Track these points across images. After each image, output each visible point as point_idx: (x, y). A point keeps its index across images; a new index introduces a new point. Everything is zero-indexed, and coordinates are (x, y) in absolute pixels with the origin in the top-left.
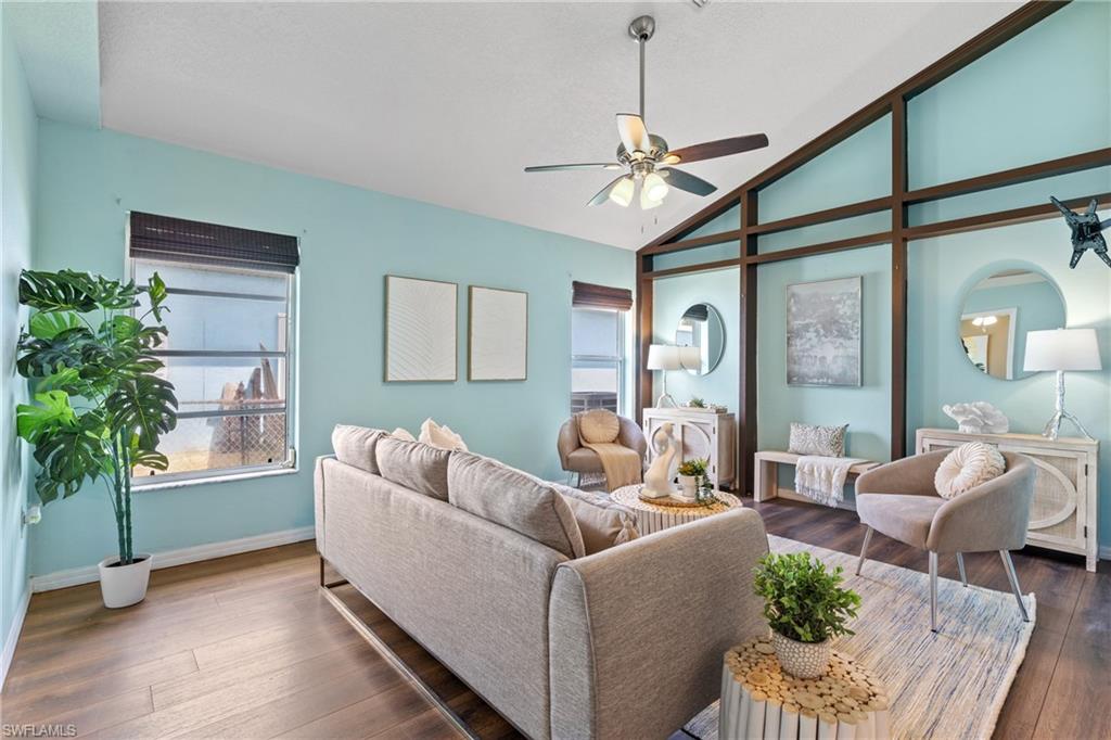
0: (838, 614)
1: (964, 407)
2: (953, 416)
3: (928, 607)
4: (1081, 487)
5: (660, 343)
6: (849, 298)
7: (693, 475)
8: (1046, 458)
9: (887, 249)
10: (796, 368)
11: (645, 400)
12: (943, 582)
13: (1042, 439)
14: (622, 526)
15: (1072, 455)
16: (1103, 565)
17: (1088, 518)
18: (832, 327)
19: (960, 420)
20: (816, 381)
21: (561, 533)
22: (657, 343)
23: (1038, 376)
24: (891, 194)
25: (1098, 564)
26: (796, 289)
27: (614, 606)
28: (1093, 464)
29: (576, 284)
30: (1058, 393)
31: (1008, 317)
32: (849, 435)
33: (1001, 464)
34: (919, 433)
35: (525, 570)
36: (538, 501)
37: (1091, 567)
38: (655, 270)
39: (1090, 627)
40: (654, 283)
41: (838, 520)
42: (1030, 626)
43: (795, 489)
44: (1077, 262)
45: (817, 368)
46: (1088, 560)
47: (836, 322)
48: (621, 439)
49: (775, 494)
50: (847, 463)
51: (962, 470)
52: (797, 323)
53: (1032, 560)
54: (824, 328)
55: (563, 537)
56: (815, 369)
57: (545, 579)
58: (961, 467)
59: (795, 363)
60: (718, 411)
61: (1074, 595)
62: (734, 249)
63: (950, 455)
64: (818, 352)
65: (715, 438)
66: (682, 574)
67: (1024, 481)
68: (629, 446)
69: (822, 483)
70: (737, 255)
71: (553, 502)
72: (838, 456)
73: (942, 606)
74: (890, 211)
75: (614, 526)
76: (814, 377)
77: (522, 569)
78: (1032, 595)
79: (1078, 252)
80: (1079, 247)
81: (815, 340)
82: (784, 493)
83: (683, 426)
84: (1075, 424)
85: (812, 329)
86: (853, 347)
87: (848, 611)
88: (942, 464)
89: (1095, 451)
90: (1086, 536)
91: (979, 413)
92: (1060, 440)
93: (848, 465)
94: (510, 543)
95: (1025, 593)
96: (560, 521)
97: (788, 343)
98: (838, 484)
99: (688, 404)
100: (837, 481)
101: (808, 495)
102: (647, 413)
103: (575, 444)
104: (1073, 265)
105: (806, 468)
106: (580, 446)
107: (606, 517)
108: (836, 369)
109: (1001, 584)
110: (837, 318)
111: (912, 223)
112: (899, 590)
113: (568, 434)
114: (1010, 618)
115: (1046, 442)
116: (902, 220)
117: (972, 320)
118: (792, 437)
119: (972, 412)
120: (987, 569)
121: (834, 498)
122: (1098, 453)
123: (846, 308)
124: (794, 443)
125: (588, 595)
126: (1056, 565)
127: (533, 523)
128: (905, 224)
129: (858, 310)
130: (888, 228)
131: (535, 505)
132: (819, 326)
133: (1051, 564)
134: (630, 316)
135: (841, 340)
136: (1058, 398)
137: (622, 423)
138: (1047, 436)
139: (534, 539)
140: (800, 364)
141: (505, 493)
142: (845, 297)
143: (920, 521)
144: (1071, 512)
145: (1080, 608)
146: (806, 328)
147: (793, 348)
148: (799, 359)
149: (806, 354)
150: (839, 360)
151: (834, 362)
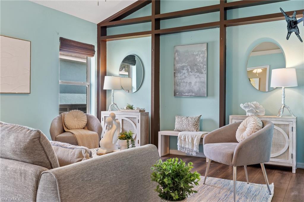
0: (190, 185)
1: (248, 104)
2: (244, 109)
3: (233, 194)
4: (290, 137)
5: (110, 75)
6: (201, 53)
7: (126, 139)
8: (278, 125)
9: (218, 30)
10: (178, 88)
11: (102, 107)
12: (239, 183)
13: (277, 117)
14: (83, 157)
15: (287, 123)
16: (298, 170)
17: (293, 151)
18: (194, 67)
19: (246, 110)
20: (187, 94)
21: (45, 156)
22: (109, 75)
23: (276, 90)
24: (220, 4)
25: (296, 170)
26: (178, 48)
27: (75, 191)
28: (295, 126)
29: (62, 39)
30: (283, 96)
31: (266, 69)
32: (202, 120)
33: (261, 125)
34: (230, 117)
35: (21, 181)
36: (29, 138)
37: (294, 171)
38: (108, 35)
39: (293, 194)
40: (107, 42)
41: (196, 162)
42: (271, 196)
43: (177, 148)
44: (289, 37)
45: (187, 88)
46: (293, 168)
47: (196, 65)
48: (88, 126)
49: (168, 152)
50: (200, 134)
51: (247, 129)
52: (178, 66)
53: (273, 171)
54: (190, 68)
55: (46, 159)
57: (34, 183)
58: (246, 128)
59: (177, 86)
60: (140, 111)
61: (288, 182)
62: (148, 26)
63: (242, 123)
64: (188, 80)
65: (139, 125)
66: (115, 175)
67: (269, 131)
68: (92, 130)
69: (190, 144)
70: (150, 29)
71: (39, 138)
72: (197, 131)
73: (238, 193)
74: (219, 12)
75: (78, 158)
76: (186, 93)
77: (19, 180)
78: (273, 184)
79: (290, 33)
80: (290, 31)
81: (186, 74)
82: (172, 152)
83: (122, 120)
84: (289, 110)
85: (185, 69)
86: (204, 77)
87: (195, 183)
88: (239, 127)
89: (295, 121)
90: (292, 158)
91: (254, 106)
92: (283, 117)
93: (201, 134)
94: (11, 166)
95: (270, 183)
96: (44, 150)
97: (174, 75)
98: (196, 144)
99: (125, 108)
100: (196, 143)
101: (183, 150)
102: (103, 114)
103: (61, 130)
104: (288, 38)
105: (182, 138)
106: (64, 131)
107: (74, 153)
108: (196, 88)
109: (261, 181)
110: (196, 63)
111: (228, 18)
112: (222, 188)
113: (56, 124)
114: (264, 194)
115: (279, 118)
116: (224, 16)
117: (253, 70)
118: (176, 123)
119: (251, 106)
120: (257, 176)
121: (195, 151)
122: (297, 121)
123: (200, 58)
124: (177, 126)
125: (59, 186)
126: (281, 172)
127: (26, 152)
128: (225, 18)
129: (205, 59)
130: (218, 20)
131: (28, 141)
132: (188, 67)
133: (280, 171)
134: (93, 60)
135: (198, 74)
136: (283, 99)
137: (89, 118)
138: (279, 116)
139: (27, 163)
140: (180, 86)
141: (9, 137)
142: (200, 53)
143: (229, 152)
144: (287, 148)
145: (289, 187)
146: (183, 68)
147: (176, 78)
148: (179, 83)
149: (182, 81)
150: (197, 84)
151: (195, 85)
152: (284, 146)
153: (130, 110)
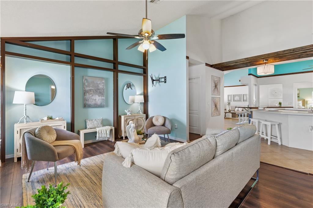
6: (102, 83)
9: (112, 73)
10: (87, 102)
18: (98, 91)
20: (93, 106)
24: (113, 60)
26: (87, 78)
52: (87, 89)
54: (95, 91)
56: (93, 103)
59: (87, 101)
64: (94, 98)
69: (105, 134)
81: (93, 94)
85: (92, 91)
93: (110, 128)
105: (100, 132)
108: (99, 103)
110: (99, 88)
129: (104, 87)
135: (100, 95)
140: (89, 101)
142: (101, 83)
146: (90, 90)
147: (86, 96)
148: (88, 100)
149: (90, 98)
150: (100, 100)
151: (99, 100)
152: (141, 126)
153: (51, 120)
